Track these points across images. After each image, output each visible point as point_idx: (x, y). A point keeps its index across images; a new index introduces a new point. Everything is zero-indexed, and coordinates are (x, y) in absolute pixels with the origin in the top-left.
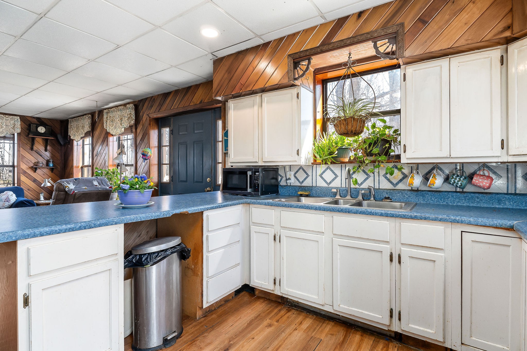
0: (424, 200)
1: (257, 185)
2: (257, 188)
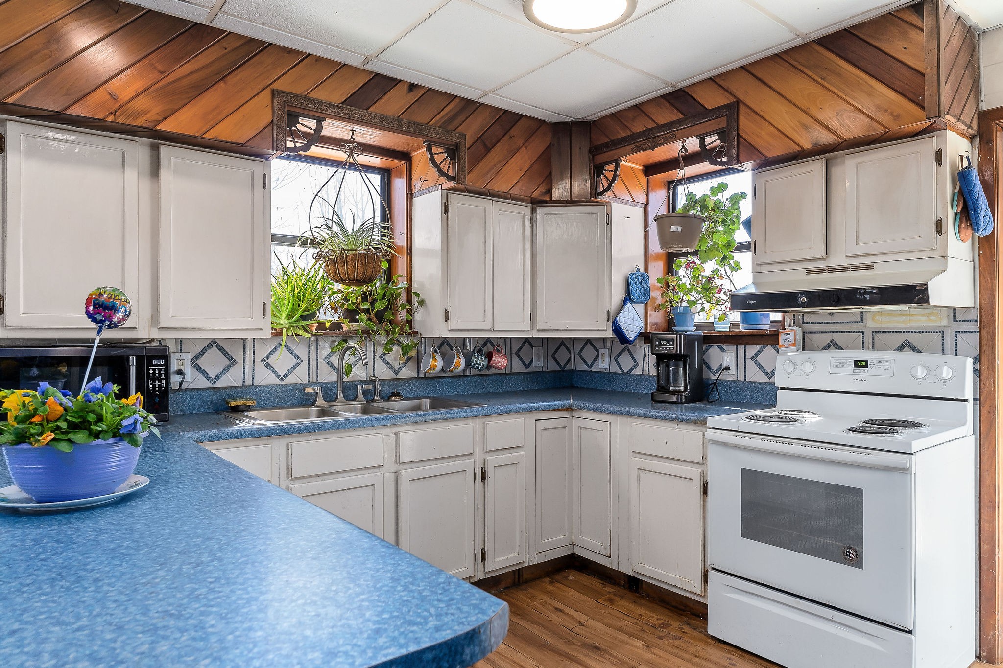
0: (435, 391)
1: (157, 393)
2: (157, 400)
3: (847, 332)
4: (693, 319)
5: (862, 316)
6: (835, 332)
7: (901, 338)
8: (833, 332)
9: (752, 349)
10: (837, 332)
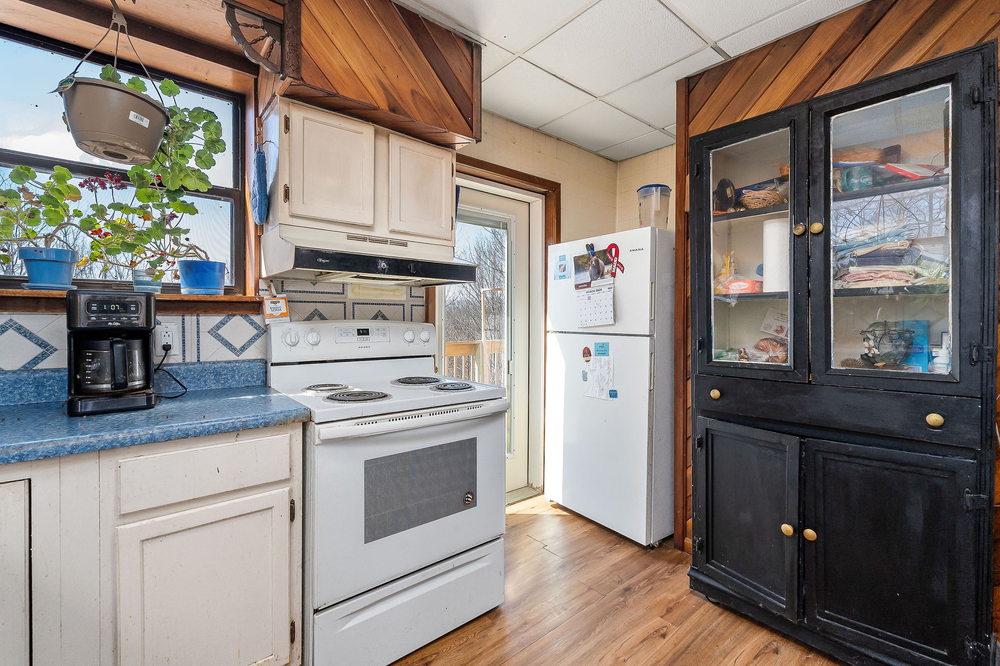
3: (330, 302)
4: (70, 274)
5: (343, 287)
6: (319, 302)
7: (376, 309)
8: (316, 302)
9: (209, 321)
10: (320, 302)
